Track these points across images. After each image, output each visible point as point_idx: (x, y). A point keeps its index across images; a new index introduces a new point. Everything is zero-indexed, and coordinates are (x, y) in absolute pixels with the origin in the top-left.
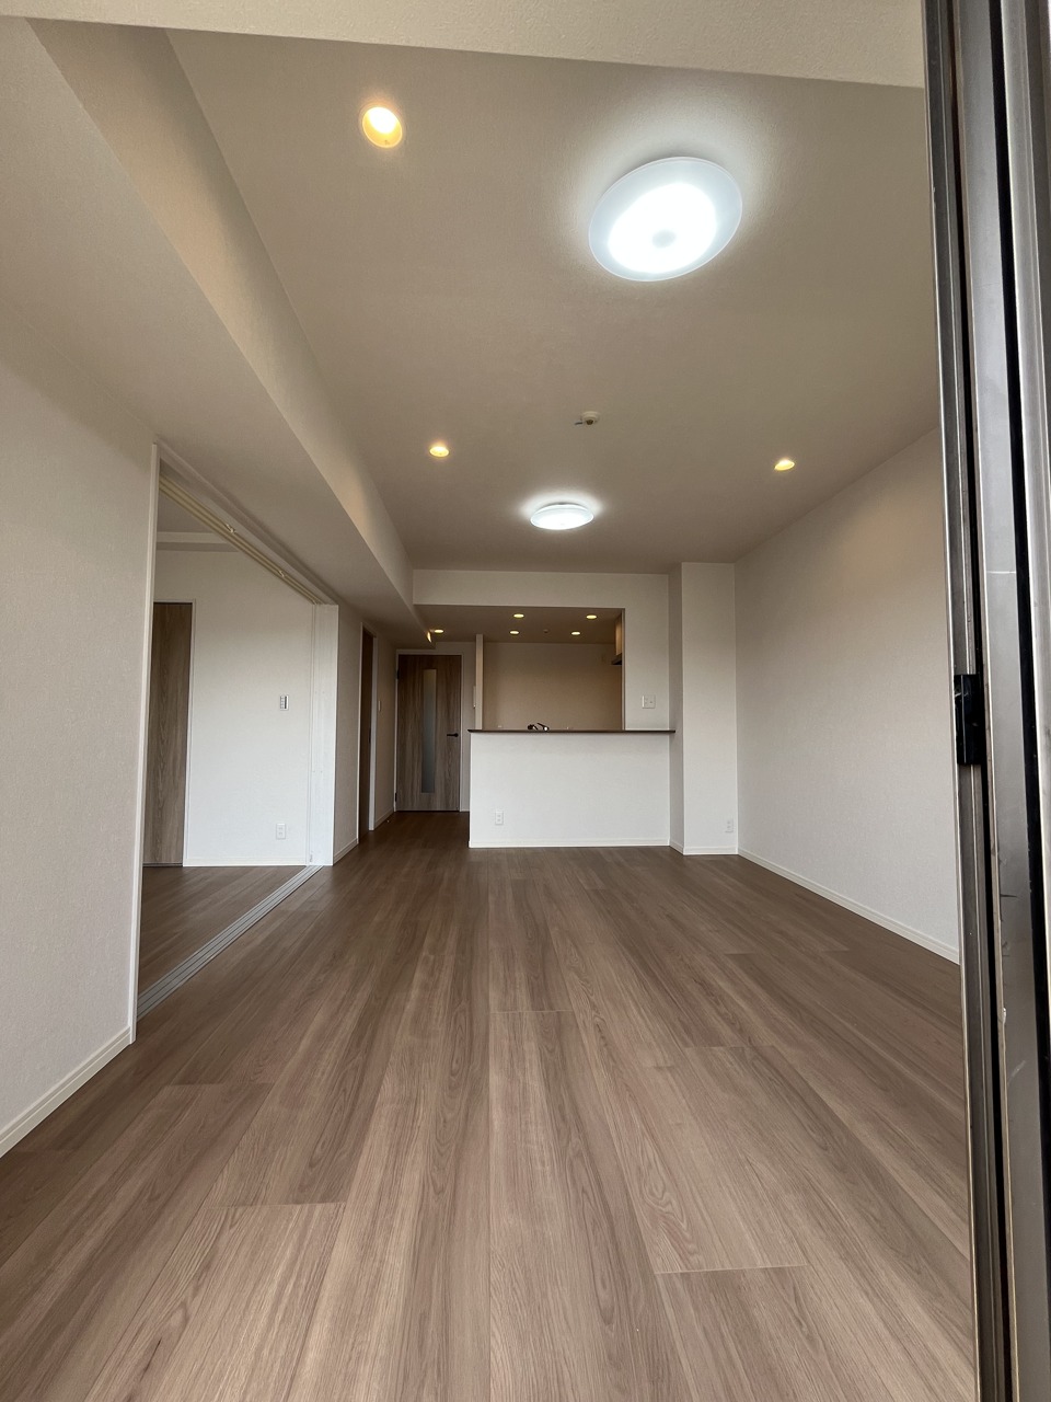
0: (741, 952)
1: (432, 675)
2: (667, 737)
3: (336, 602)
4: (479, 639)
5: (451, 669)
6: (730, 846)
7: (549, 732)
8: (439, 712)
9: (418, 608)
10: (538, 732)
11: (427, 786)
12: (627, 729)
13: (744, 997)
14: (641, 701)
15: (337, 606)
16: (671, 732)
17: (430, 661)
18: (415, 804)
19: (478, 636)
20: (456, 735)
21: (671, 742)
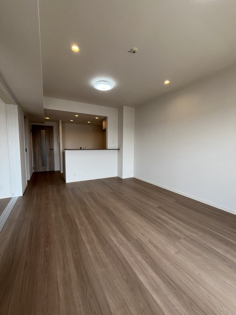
0: (158, 206)
1: (43, 132)
2: (117, 150)
3: (17, 104)
4: (60, 122)
5: (50, 130)
6: (132, 176)
7: (87, 149)
8: (47, 142)
9: (45, 109)
10: (83, 149)
11: (44, 164)
12: (108, 149)
13: (171, 220)
14: (112, 141)
15: (17, 106)
16: (118, 149)
17: (43, 127)
18: (41, 169)
19: (60, 121)
20: (53, 149)
21: (118, 152)
